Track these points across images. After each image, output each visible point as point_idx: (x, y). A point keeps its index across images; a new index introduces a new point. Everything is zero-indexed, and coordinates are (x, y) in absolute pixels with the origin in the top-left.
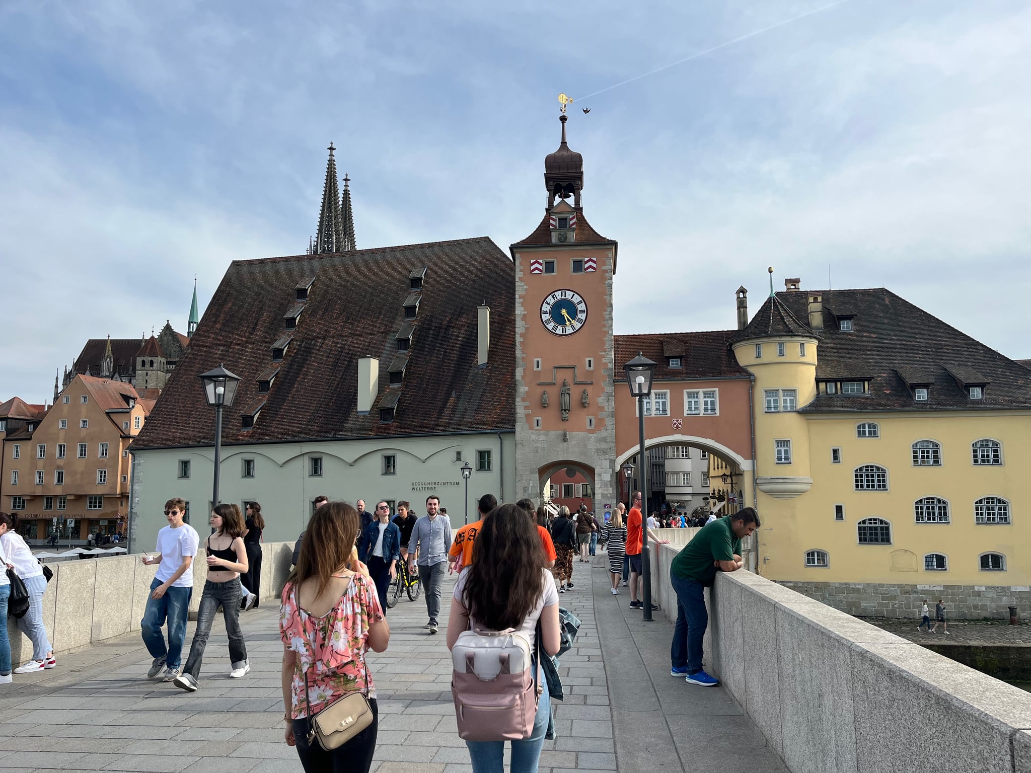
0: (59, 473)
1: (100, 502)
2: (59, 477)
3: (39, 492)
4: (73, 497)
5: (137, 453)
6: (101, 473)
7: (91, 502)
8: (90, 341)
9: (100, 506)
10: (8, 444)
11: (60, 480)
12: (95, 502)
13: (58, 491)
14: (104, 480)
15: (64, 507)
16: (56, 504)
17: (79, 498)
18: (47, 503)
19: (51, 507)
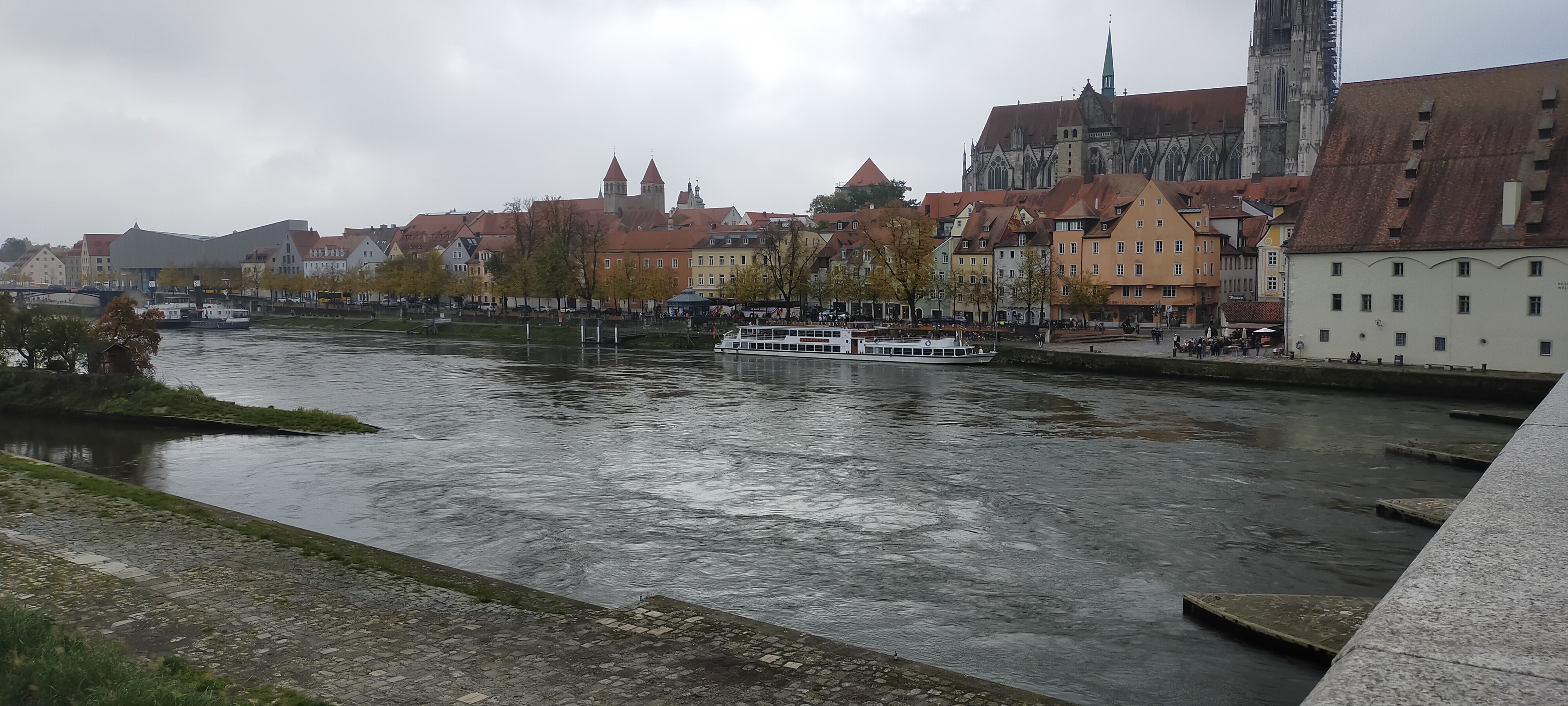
0: (1138, 266)
1: (1174, 291)
2: (1138, 270)
3: (1120, 282)
4: (1152, 287)
5: (1292, 257)
6: (1177, 266)
7: (1165, 291)
8: (995, 109)
9: (1174, 295)
10: (1086, 242)
11: (1139, 271)
12: (1169, 291)
13: (1138, 281)
14: (1180, 273)
15: (1140, 295)
16: (1132, 293)
17: (1156, 288)
18: (1124, 292)
19: (1128, 295)
